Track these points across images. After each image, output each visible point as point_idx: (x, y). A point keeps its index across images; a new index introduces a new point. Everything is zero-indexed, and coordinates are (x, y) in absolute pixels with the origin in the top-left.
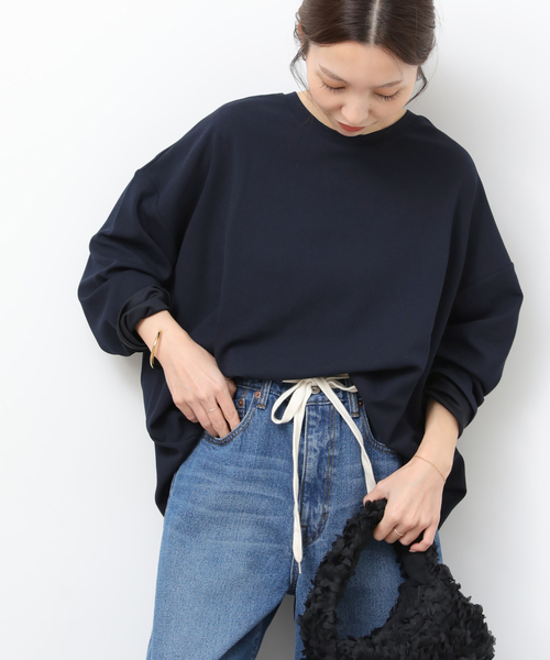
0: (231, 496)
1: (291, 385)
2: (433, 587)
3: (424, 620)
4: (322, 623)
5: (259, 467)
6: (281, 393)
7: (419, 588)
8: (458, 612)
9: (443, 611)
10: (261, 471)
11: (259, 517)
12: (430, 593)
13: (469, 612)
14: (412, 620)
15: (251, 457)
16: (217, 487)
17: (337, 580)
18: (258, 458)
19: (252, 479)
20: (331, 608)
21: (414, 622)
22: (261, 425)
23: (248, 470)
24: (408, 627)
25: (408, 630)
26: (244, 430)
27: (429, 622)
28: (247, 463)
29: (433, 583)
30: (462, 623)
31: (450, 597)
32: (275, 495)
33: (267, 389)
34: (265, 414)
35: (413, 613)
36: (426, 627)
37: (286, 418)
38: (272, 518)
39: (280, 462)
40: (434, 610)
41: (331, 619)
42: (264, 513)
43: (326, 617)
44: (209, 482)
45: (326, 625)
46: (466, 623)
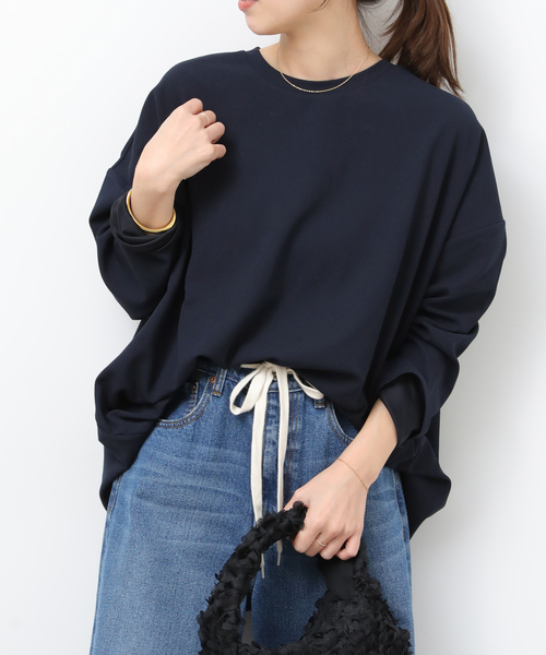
0: (182, 491)
1: (250, 371)
2: (355, 603)
3: (339, 637)
4: (221, 623)
5: (213, 460)
6: (239, 380)
7: (339, 603)
8: (378, 634)
9: (362, 631)
10: (214, 465)
11: (213, 515)
12: (350, 610)
13: (391, 637)
14: (326, 636)
15: (203, 449)
16: (167, 481)
17: (241, 576)
18: (212, 449)
19: (205, 473)
20: (233, 607)
21: (327, 638)
22: (217, 414)
23: (200, 463)
24: (320, 642)
25: (320, 646)
26: (197, 419)
27: (344, 641)
28: (200, 454)
29: (356, 600)
30: (381, 647)
31: (372, 616)
32: (231, 491)
33: (223, 374)
34: (221, 402)
35: (329, 627)
36: (340, 645)
37: (246, 406)
38: (227, 516)
39: (237, 455)
40: (351, 627)
41: (232, 619)
42: (218, 511)
43: (227, 616)
44: (156, 474)
45: (226, 626)
46: (386, 647)
